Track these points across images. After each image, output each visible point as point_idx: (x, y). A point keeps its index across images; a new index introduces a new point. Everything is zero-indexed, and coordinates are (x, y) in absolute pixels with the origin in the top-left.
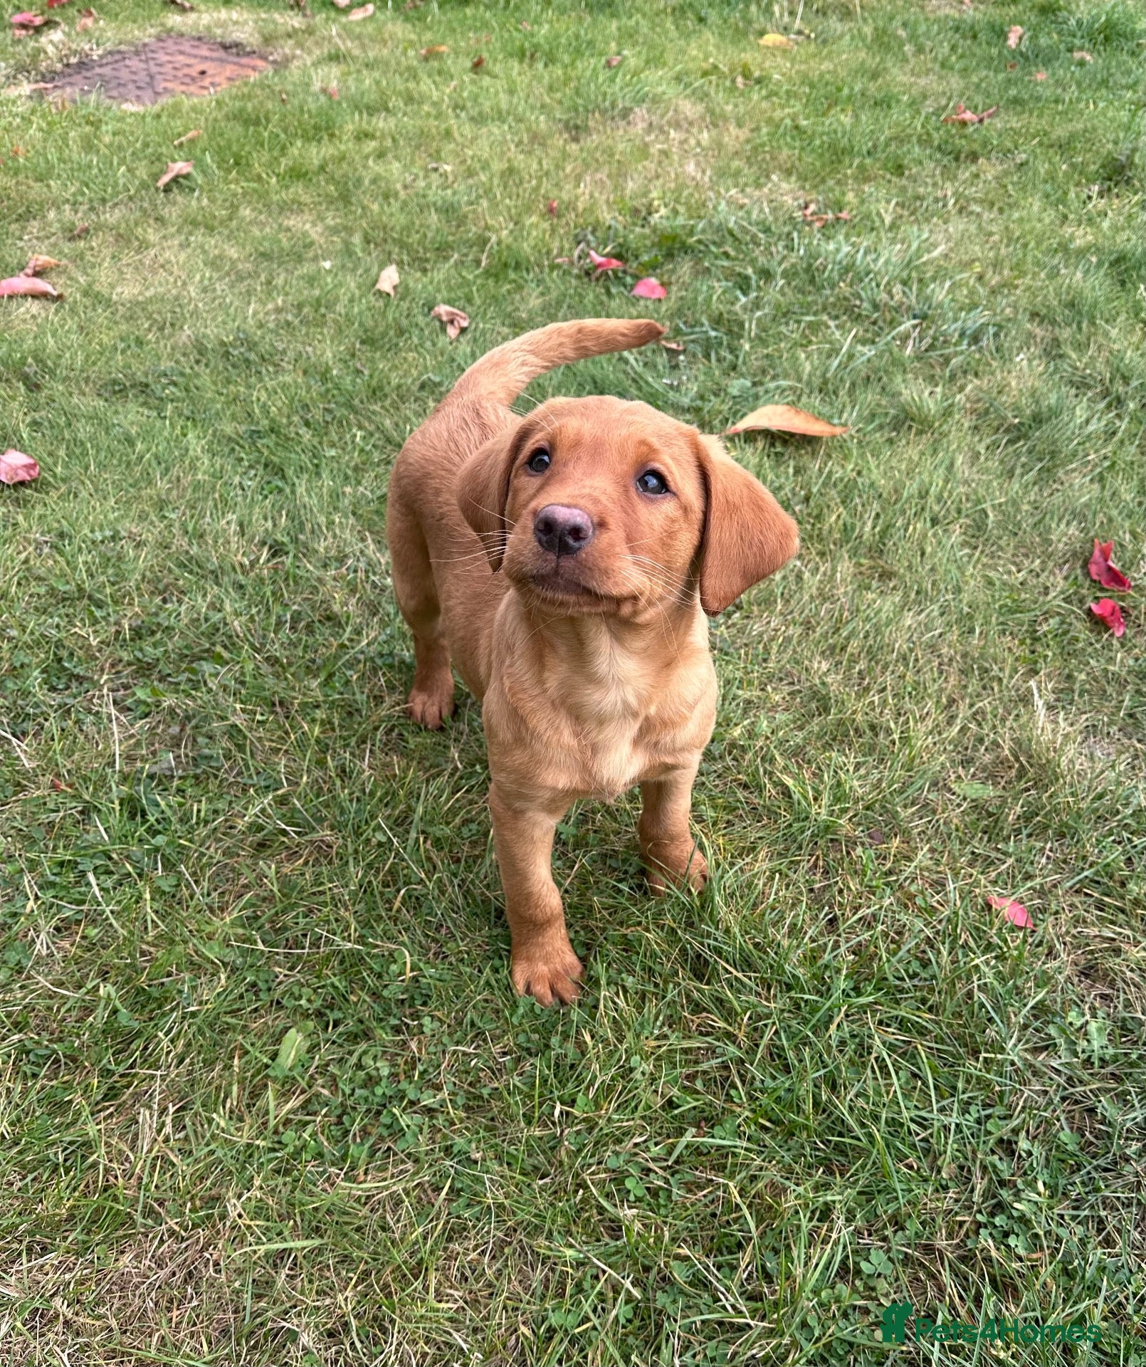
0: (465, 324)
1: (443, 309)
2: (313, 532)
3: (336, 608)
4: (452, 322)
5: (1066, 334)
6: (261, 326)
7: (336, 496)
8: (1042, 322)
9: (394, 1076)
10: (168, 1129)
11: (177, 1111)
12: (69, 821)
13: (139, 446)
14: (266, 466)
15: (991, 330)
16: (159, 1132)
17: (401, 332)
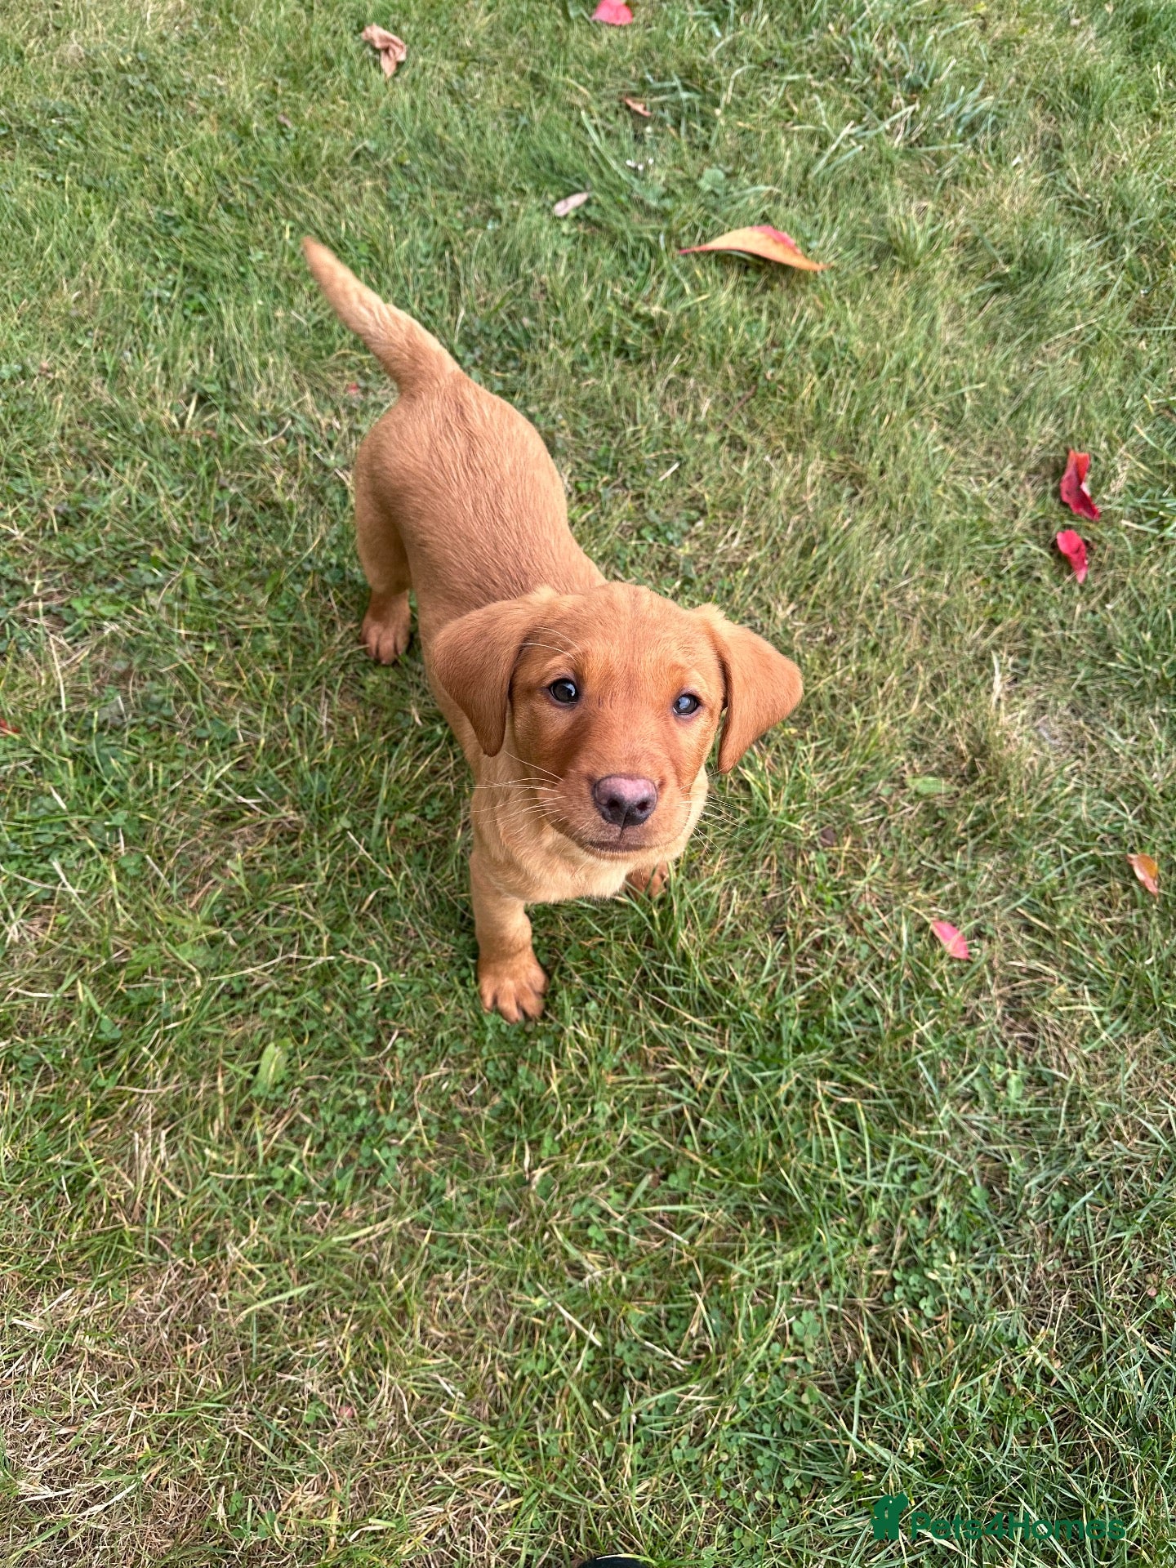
0: (402, 57)
1: (376, 32)
2: (244, 375)
3: (278, 495)
4: (387, 50)
5: (1071, 131)
6: (162, 39)
7: (267, 321)
8: (1045, 107)
9: (371, 1105)
10: (163, 1154)
11: (168, 1135)
12: (22, 773)
13: (39, 234)
14: (185, 268)
15: (991, 119)
16: (154, 1158)
17: (329, 64)
